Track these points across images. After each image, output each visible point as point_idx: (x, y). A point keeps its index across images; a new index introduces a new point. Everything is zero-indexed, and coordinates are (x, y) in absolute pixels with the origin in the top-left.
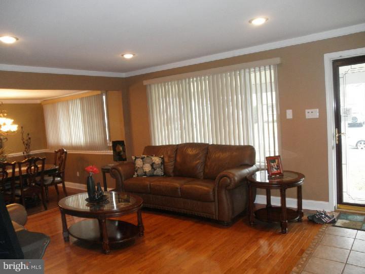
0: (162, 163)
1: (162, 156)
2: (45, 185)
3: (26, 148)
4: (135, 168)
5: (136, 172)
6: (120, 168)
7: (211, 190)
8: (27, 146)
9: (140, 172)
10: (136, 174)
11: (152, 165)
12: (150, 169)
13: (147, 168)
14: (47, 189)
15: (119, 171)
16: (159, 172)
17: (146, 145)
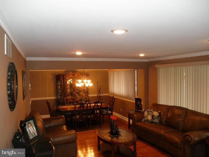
0: (159, 116)
1: (159, 112)
2: (102, 114)
3: (98, 93)
4: (143, 116)
5: (144, 118)
6: (135, 115)
7: (180, 142)
8: (99, 92)
9: (146, 119)
10: (143, 119)
11: (153, 116)
12: (151, 119)
13: (150, 118)
14: (103, 116)
15: (134, 116)
16: (156, 121)
17: (154, 103)
